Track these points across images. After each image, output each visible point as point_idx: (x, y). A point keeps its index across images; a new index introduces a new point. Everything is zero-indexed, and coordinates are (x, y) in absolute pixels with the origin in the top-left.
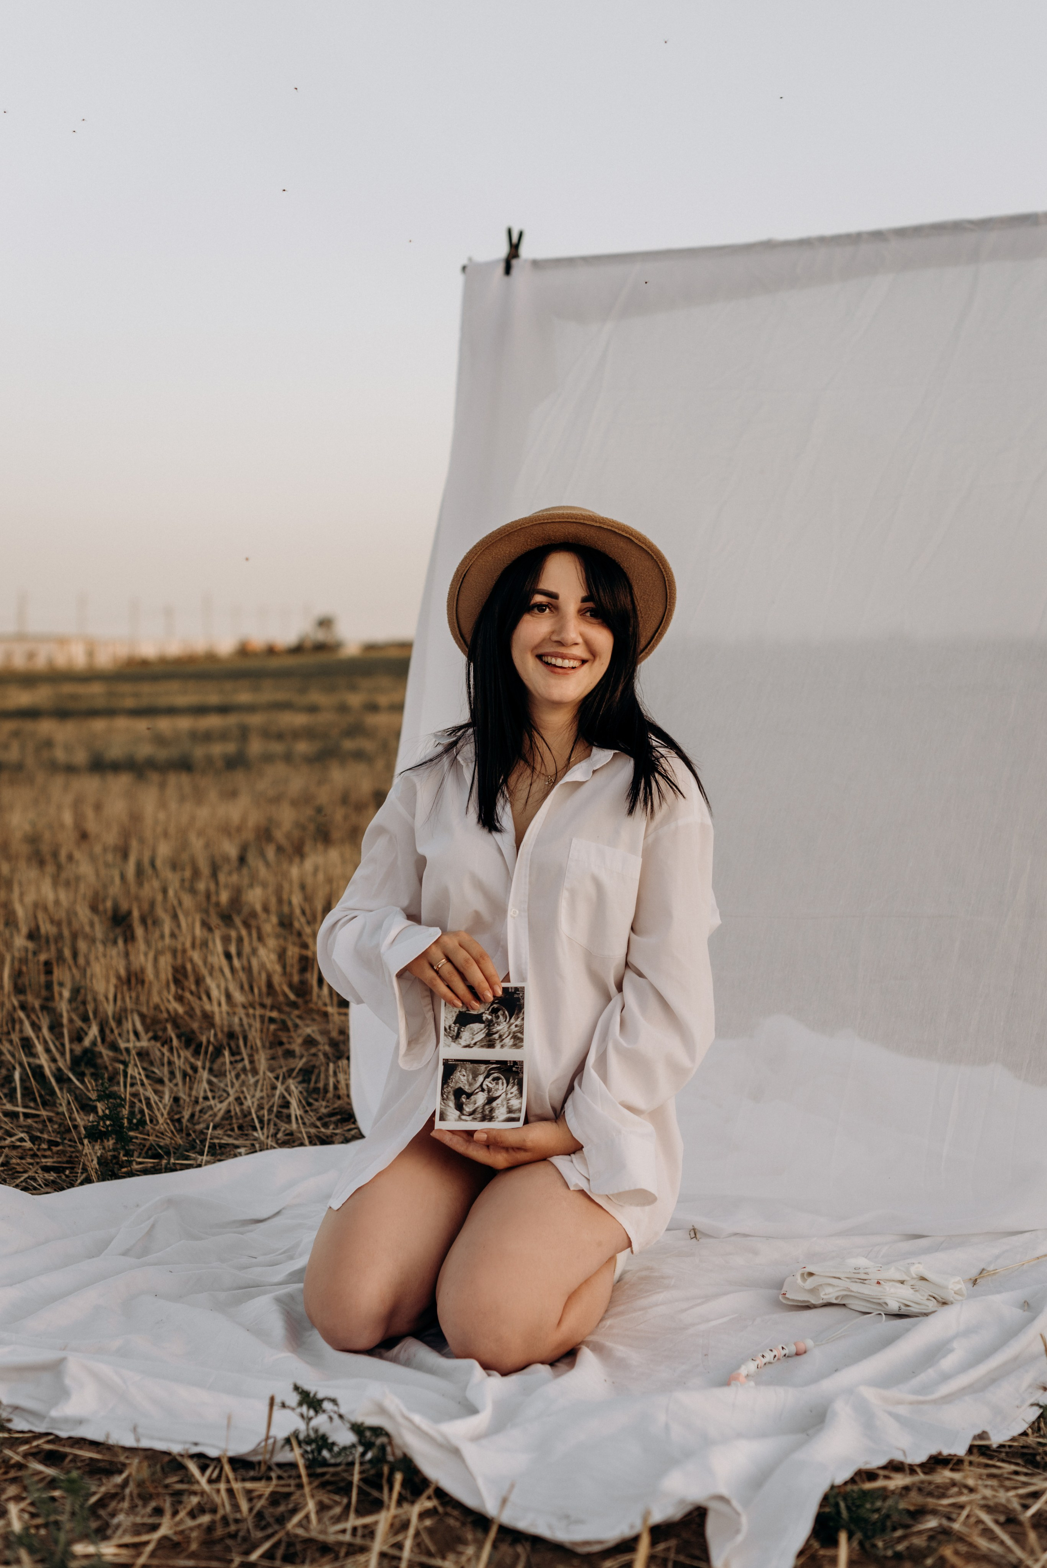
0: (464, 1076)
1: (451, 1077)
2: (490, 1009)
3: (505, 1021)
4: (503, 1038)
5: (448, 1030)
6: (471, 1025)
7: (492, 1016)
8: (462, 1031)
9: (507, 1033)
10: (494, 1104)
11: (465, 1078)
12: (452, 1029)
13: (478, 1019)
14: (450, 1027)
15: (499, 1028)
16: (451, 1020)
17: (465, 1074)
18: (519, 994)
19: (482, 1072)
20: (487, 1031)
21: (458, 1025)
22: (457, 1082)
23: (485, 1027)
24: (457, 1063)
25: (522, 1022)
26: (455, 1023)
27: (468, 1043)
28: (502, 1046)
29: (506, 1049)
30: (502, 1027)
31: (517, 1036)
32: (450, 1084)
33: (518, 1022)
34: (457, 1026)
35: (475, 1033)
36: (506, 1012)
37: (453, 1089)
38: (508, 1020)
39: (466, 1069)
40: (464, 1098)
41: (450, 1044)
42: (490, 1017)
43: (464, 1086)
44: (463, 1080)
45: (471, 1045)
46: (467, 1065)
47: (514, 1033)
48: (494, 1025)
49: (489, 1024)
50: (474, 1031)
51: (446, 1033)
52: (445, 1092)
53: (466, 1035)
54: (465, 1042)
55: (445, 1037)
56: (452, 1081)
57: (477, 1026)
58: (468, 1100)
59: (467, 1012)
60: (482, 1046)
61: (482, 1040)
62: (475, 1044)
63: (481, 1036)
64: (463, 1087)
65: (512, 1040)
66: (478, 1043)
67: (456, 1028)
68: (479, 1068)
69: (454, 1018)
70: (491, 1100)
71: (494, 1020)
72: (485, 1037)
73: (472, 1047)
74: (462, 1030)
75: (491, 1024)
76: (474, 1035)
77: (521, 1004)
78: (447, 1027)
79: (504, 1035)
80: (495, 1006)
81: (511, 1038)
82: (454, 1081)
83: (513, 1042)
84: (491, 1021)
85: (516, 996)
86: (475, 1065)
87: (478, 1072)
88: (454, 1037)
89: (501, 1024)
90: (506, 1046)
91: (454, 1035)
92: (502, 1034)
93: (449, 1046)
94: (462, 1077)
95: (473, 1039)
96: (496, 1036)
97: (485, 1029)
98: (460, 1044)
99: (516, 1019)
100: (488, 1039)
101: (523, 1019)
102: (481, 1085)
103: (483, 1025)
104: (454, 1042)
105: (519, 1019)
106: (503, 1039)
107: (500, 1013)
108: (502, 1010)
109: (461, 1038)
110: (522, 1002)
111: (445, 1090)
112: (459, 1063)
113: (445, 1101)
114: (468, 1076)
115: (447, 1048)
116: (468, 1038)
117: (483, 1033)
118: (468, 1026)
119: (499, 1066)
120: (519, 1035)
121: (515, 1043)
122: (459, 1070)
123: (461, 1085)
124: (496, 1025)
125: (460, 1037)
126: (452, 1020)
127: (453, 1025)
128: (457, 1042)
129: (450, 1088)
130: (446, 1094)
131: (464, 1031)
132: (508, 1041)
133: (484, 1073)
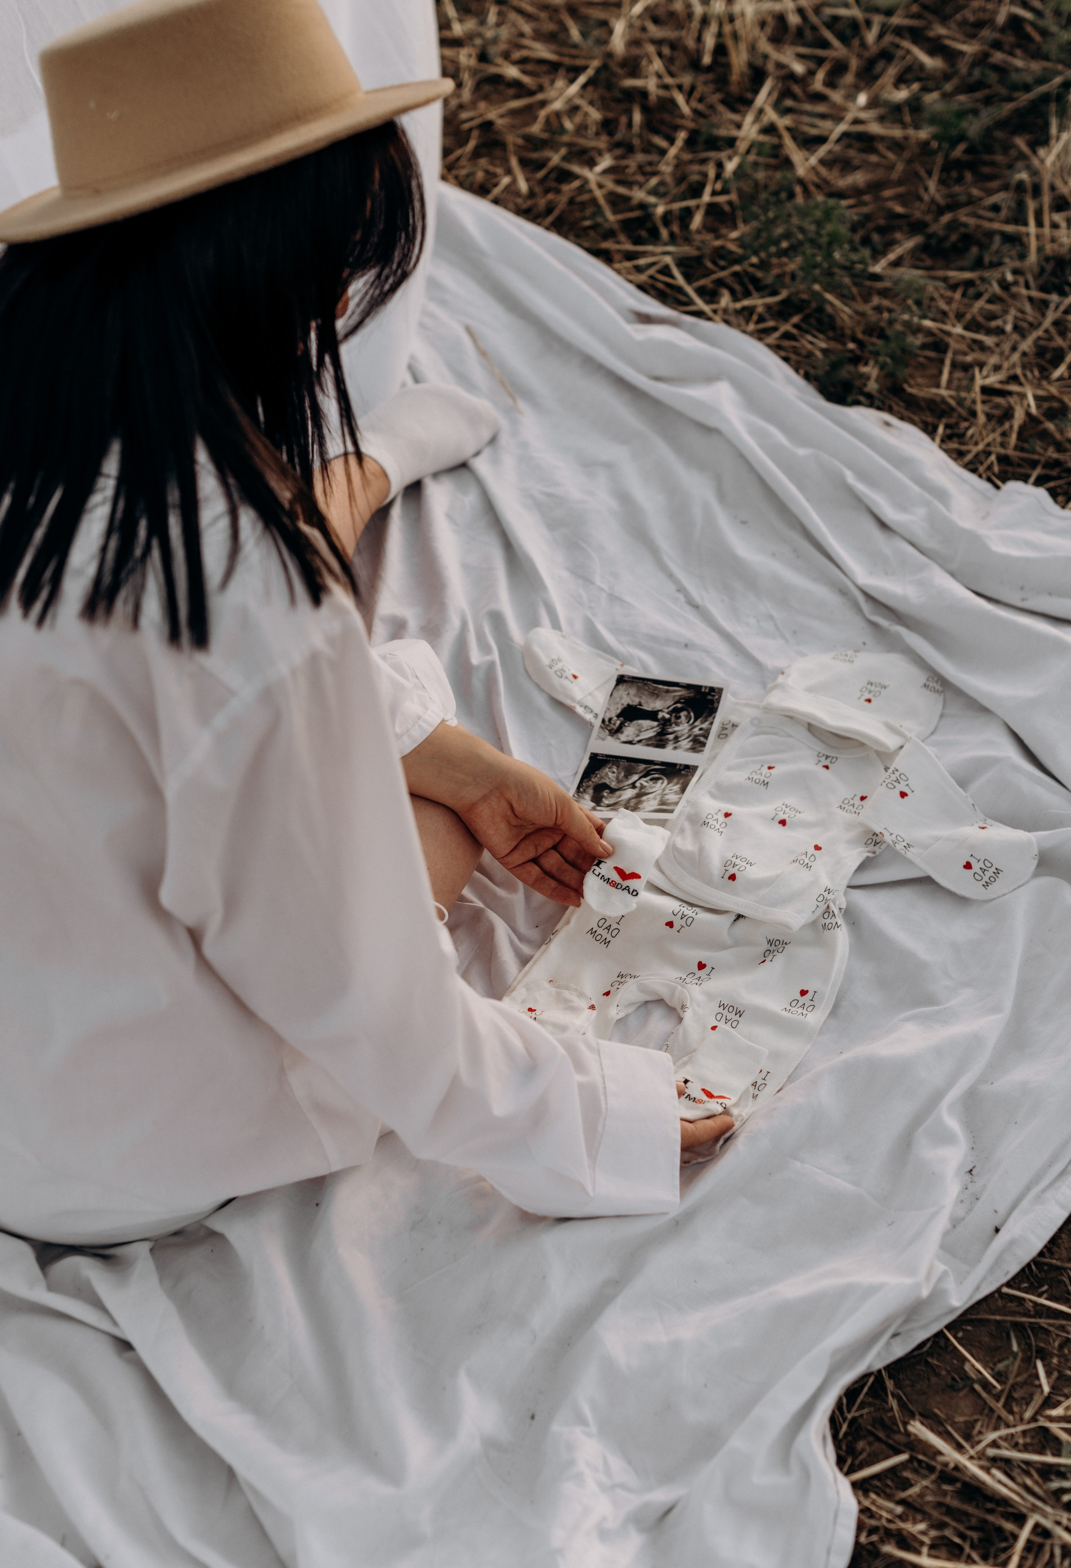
0: (614, 772)
1: (597, 772)
2: (671, 708)
3: (688, 722)
4: (680, 739)
5: (607, 723)
6: (640, 722)
7: (671, 715)
8: (625, 726)
9: (687, 735)
10: (644, 798)
11: (615, 775)
12: (612, 722)
13: (652, 715)
14: (610, 720)
15: (676, 728)
16: (614, 712)
17: (615, 770)
18: (714, 696)
19: (639, 771)
20: (659, 730)
21: (622, 719)
22: (602, 778)
23: (658, 726)
24: (608, 759)
25: (709, 726)
26: (618, 716)
27: (630, 739)
28: (675, 748)
29: (679, 752)
30: (683, 728)
31: (698, 739)
32: (592, 779)
33: (704, 726)
34: (620, 720)
35: (642, 730)
36: (692, 714)
37: (594, 784)
38: (692, 721)
39: (618, 767)
40: (607, 793)
41: (606, 738)
42: (667, 716)
43: (610, 783)
44: (610, 777)
45: (634, 742)
46: (621, 763)
47: (696, 736)
48: (671, 725)
49: (665, 724)
50: (643, 728)
51: (603, 725)
52: (583, 786)
53: (630, 731)
54: (626, 738)
55: (601, 730)
56: (596, 776)
57: (646, 723)
58: (610, 795)
59: (638, 707)
60: (648, 745)
61: (650, 739)
62: (640, 741)
63: (651, 734)
64: (608, 783)
65: (691, 743)
66: (644, 741)
67: (618, 722)
68: (636, 767)
69: (619, 711)
70: (639, 795)
71: (673, 720)
72: (655, 736)
73: (634, 744)
74: (626, 724)
75: (668, 724)
76: (641, 732)
77: (714, 708)
78: (607, 719)
79: (680, 737)
80: (679, 705)
81: (691, 741)
82: (598, 776)
83: (692, 745)
84: (669, 720)
85: (709, 697)
86: (633, 764)
87: (634, 771)
88: (613, 731)
89: (681, 725)
90: (681, 748)
91: (613, 729)
92: (679, 735)
93: (603, 739)
94: (610, 774)
95: (638, 735)
96: (671, 737)
97: (658, 728)
98: (619, 739)
99: (702, 723)
100: (658, 738)
101: (712, 723)
102: (635, 782)
103: (655, 724)
104: (612, 736)
105: (707, 723)
106: (679, 741)
107: (683, 714)
108: (687, 710)
109: (622, 733)
110: (716, 705)
111: (584, 784)
112: (611, 759)
113: (580, 794)
114: (619, 773)
115: (600, 742)
116: (631, 733)
117: (654, 731)
118: (635, 722)
119: (664, 767)
120: (702, 739)
121: (694, 746)
122: (609, 766)
123: (607, 781)
124: (673, 725)
125: (621, 731)
126: (616, 712)
127: (615, 718)
128: (615, 736)
129: (591, 783)
130: (584, 788)
131: (628, 726)
132: (685, 744)
133: (641, 772)
